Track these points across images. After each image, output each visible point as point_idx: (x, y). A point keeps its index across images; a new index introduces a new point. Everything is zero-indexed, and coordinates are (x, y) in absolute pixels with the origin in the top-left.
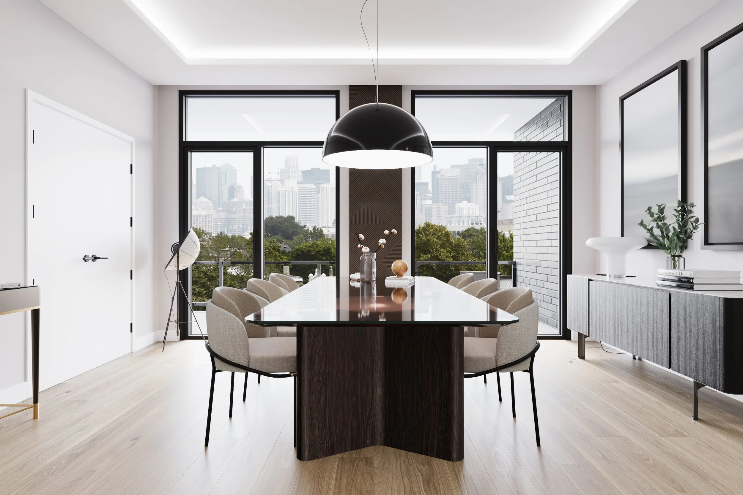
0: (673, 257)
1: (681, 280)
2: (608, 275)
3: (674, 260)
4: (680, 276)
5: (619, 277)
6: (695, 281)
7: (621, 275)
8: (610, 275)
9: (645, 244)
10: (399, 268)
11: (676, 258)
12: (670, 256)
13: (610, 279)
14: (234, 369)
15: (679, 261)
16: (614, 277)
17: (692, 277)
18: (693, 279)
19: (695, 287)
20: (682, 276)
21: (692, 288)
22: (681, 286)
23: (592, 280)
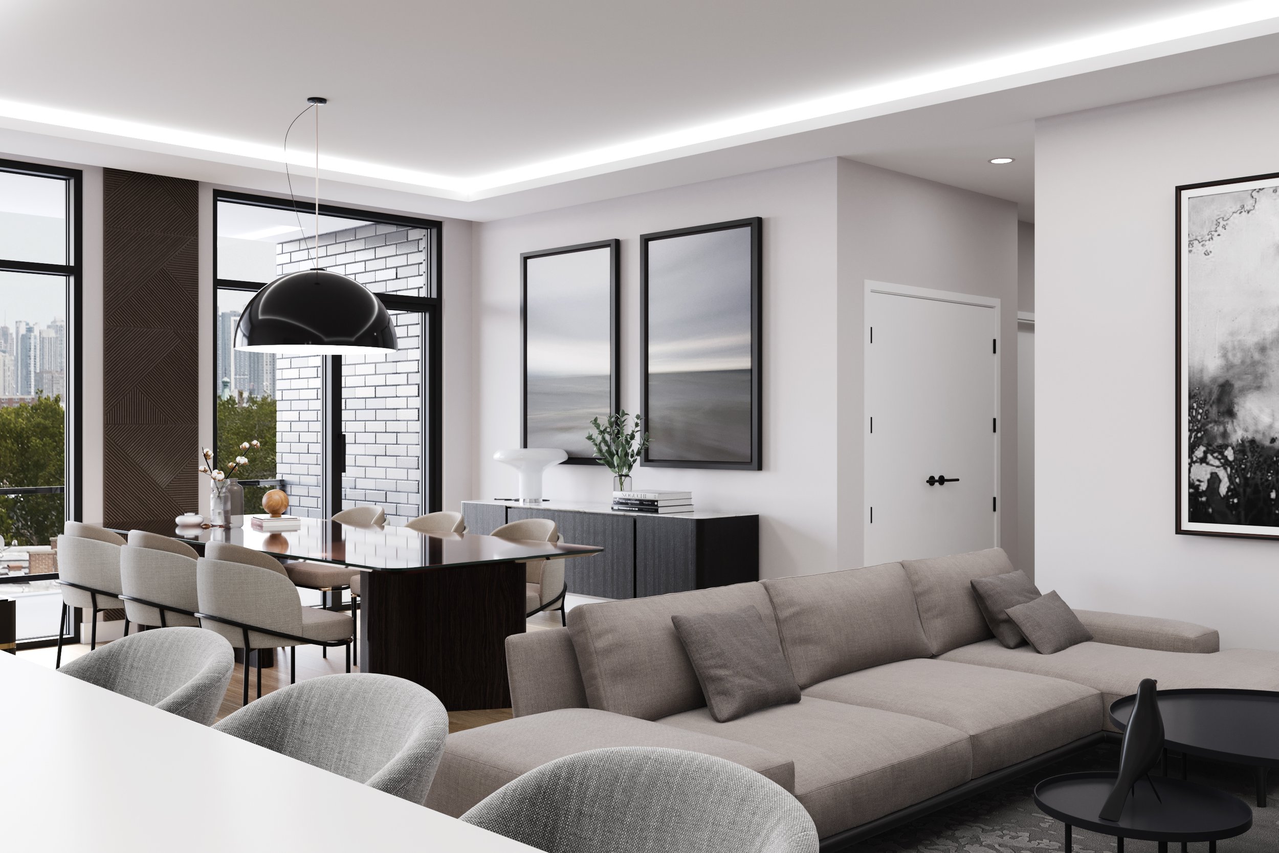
0: (621, 476)
1: (643, 503)
2: (521, 500)
3: (621, 479)
4: (643, 498)
5: (535, 502)
6: (660, 504)
7: (538, 499)
8: (524, 500)
9: (565, 457)
10: (280, 503)
11: (623, 478)
12: (617, 475)
13: (524, 504)
14: (292, 643)
15: (626, 481)
16: (530, 502)
17: (656, 499)
18: (657, 501)
19: (660, 510)
20: (645, 499)
21: (656, 511)
22: (644, 509)
23: (510, 508)
